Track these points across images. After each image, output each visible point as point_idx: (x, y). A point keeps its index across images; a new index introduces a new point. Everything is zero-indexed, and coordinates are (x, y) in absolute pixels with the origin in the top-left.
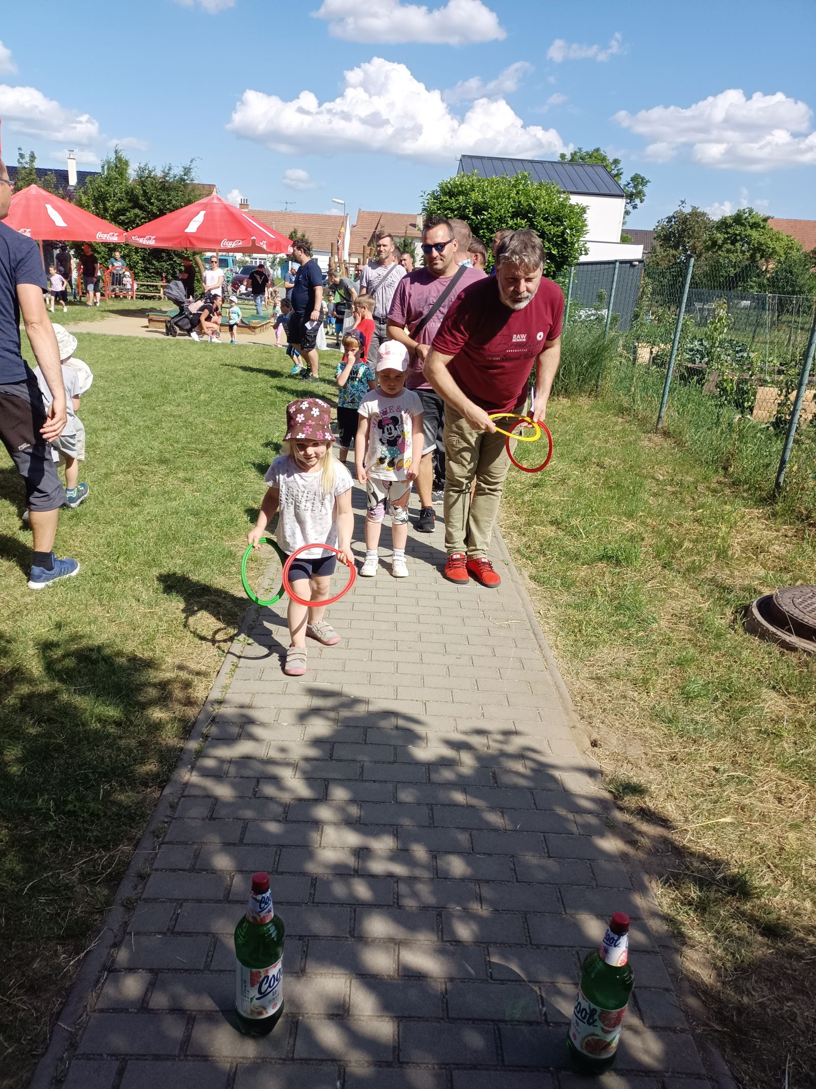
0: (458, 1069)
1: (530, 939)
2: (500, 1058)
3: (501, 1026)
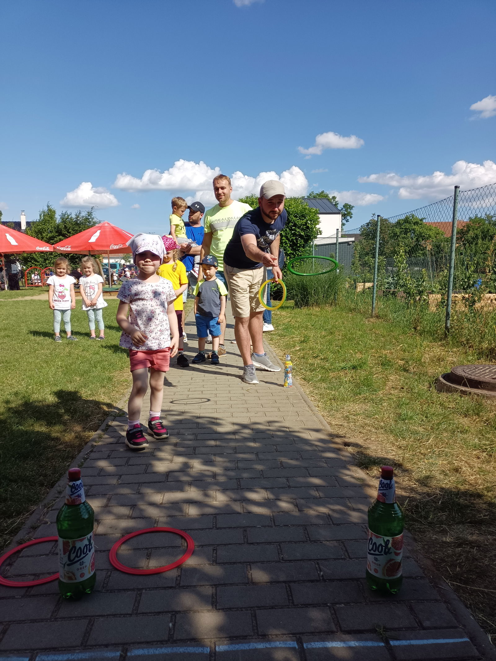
0: (260, 609)
1: (310, 538)
2: (291, 601)
3: (292, 584)
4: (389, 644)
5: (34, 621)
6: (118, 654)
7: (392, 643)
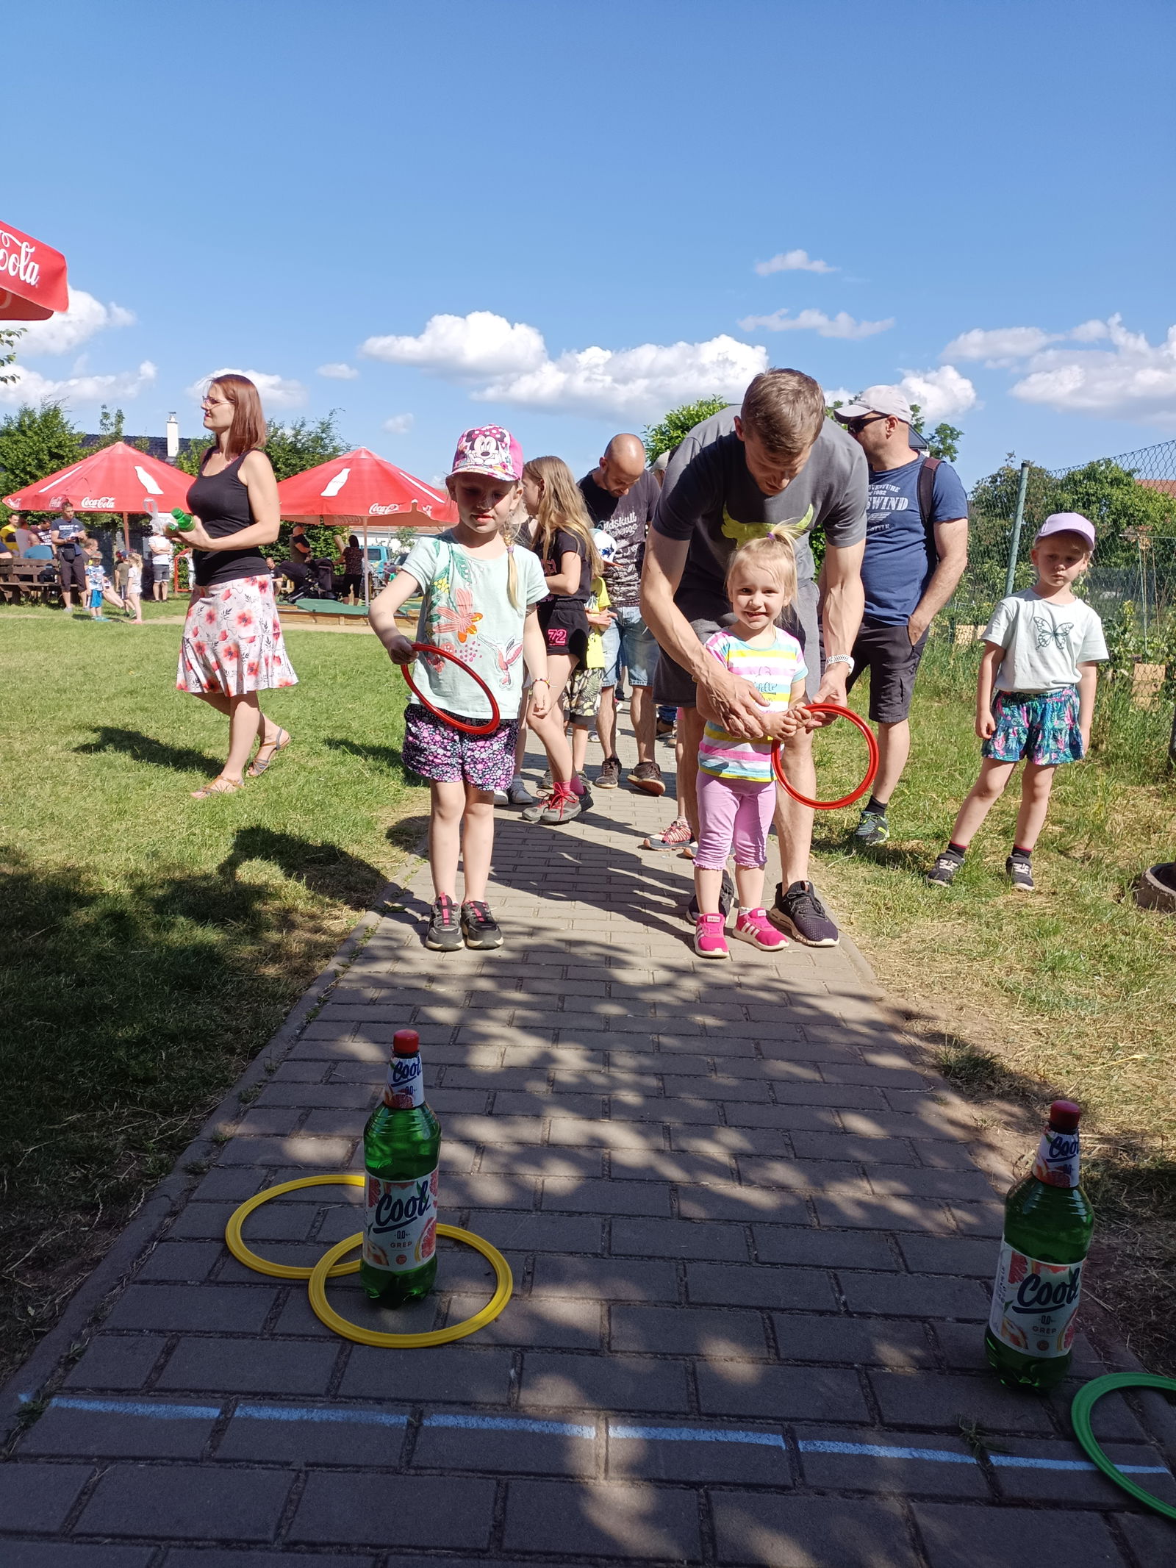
1: (819, 1220)
2: (772, 1350)
4: (988, 1460)
5: (227, 1335)
6: (404, 1419)
7: (995, 1460)
